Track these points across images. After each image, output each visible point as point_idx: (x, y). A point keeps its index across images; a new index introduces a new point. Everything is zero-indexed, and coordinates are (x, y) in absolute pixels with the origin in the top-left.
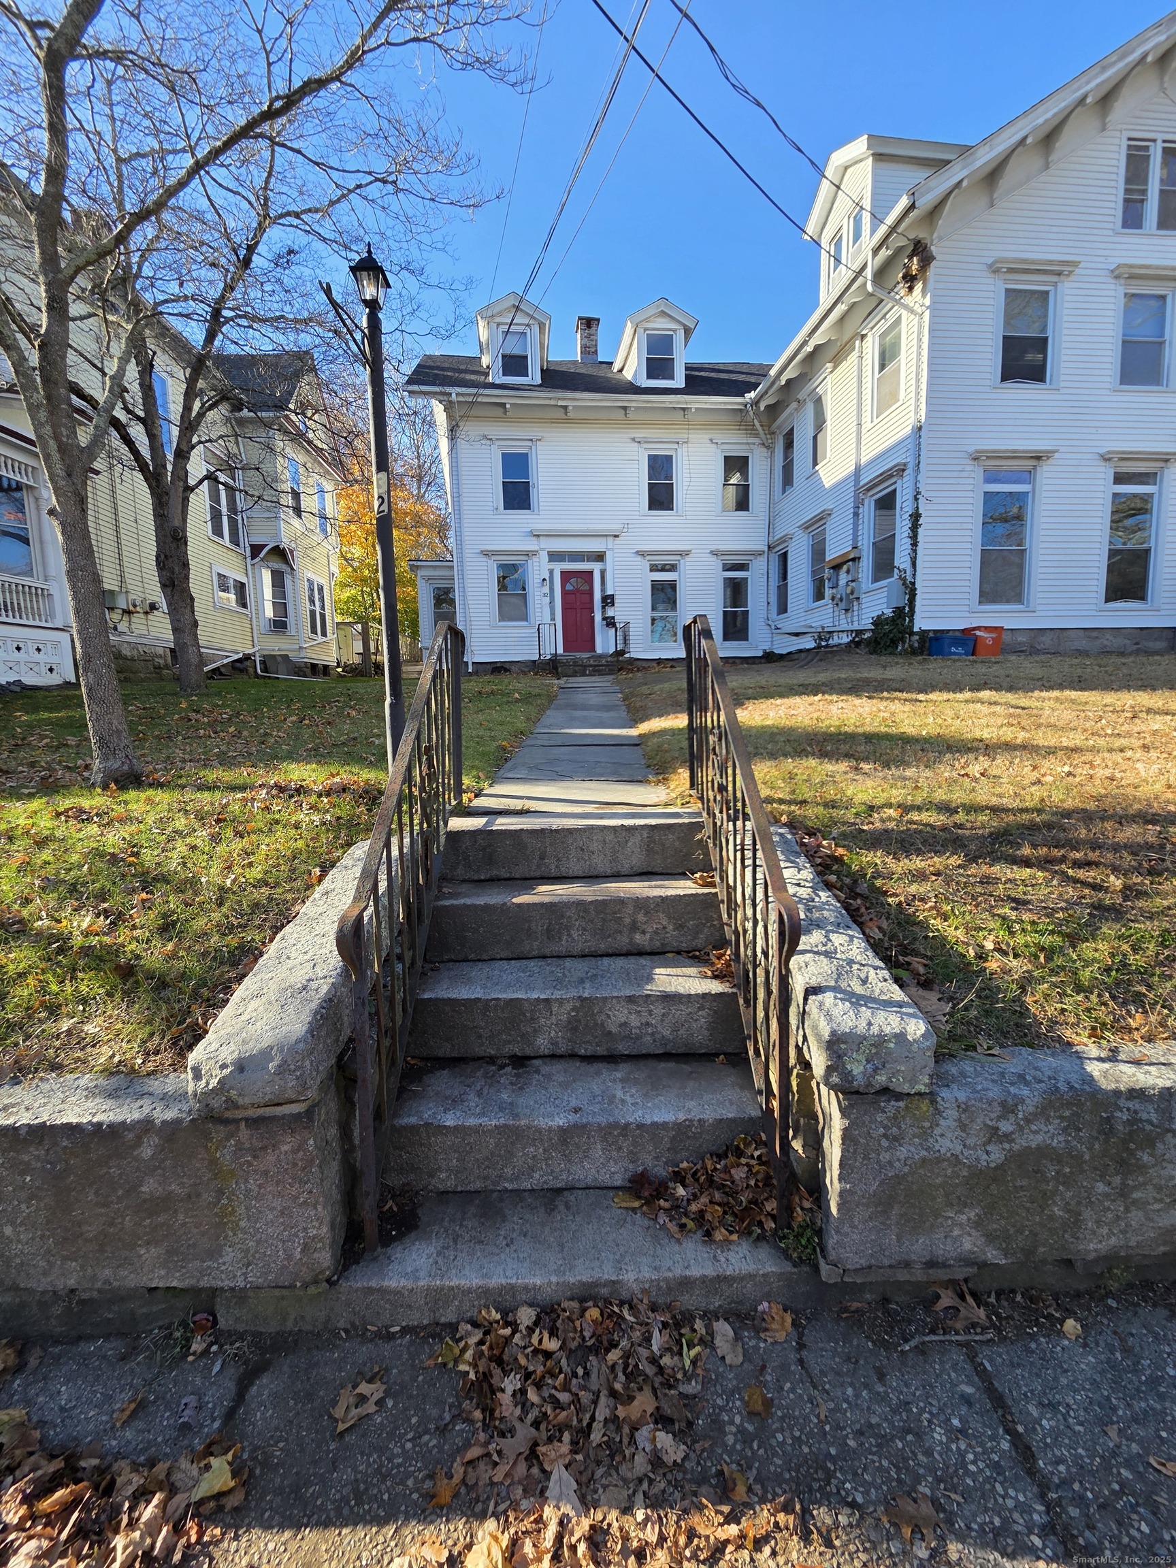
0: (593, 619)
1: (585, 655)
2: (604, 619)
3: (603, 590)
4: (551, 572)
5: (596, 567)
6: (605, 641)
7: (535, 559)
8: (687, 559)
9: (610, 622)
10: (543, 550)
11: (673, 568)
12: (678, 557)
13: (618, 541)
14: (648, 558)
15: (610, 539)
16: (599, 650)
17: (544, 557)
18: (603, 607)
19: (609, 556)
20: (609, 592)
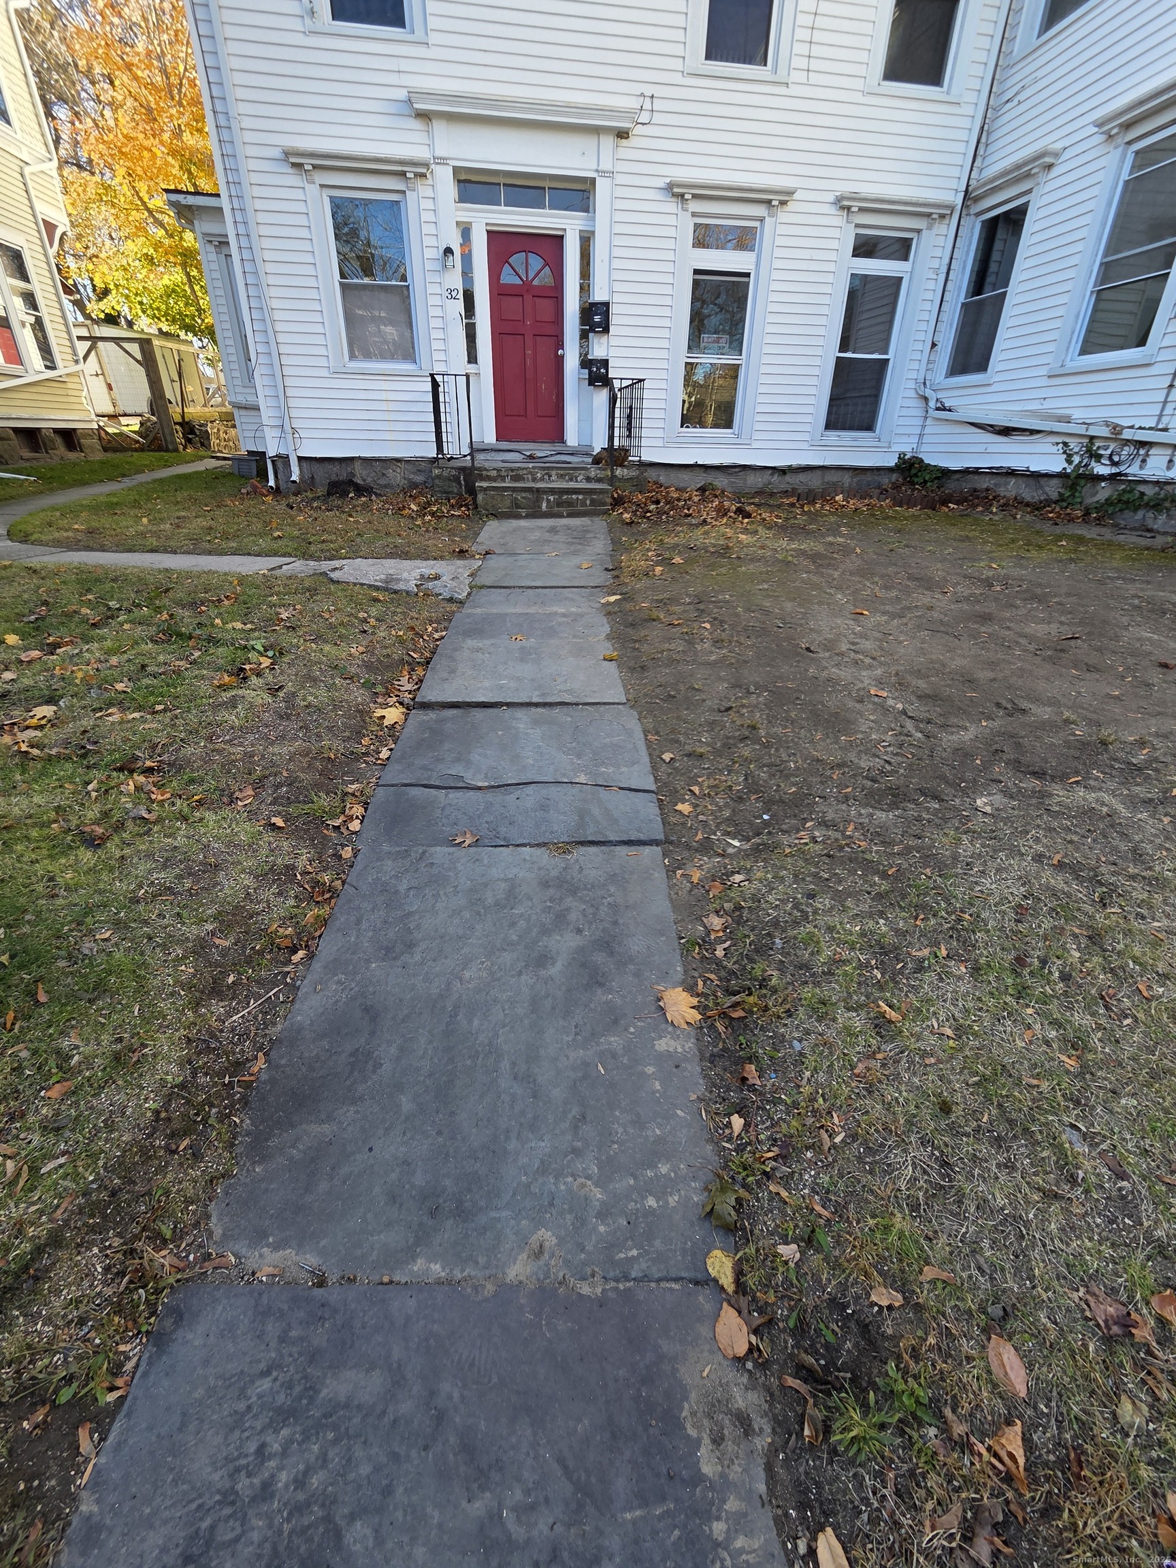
0: (560, 361)
1: (542, 450)
2: (586, 363)
3: (585, 289)
4: (466, 232)
5: (569, 224)
6: (586, 416)
7: (423, 189)
8: (783, 216)
9: (597, 373)
10: (442, 161)
11: (744, 239)
12: (760, 211)
13: (626, 149)
14: (695, 206)
15: (608, 142)
16: (572, 438)
17: (444, 183)
18: (584, 336)
19: (602, 189)
20: (599, 295)
